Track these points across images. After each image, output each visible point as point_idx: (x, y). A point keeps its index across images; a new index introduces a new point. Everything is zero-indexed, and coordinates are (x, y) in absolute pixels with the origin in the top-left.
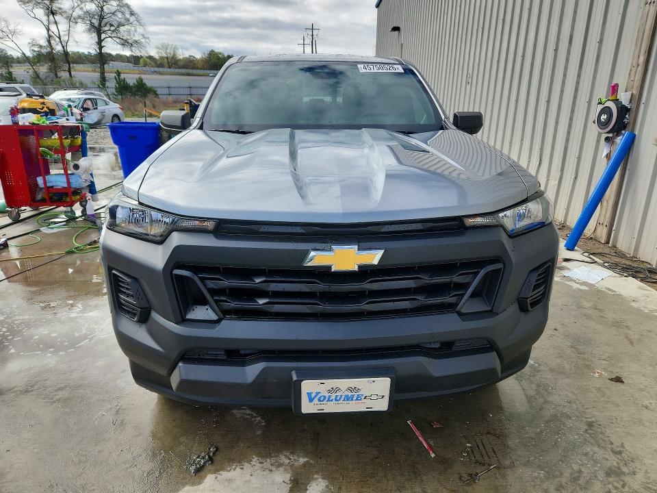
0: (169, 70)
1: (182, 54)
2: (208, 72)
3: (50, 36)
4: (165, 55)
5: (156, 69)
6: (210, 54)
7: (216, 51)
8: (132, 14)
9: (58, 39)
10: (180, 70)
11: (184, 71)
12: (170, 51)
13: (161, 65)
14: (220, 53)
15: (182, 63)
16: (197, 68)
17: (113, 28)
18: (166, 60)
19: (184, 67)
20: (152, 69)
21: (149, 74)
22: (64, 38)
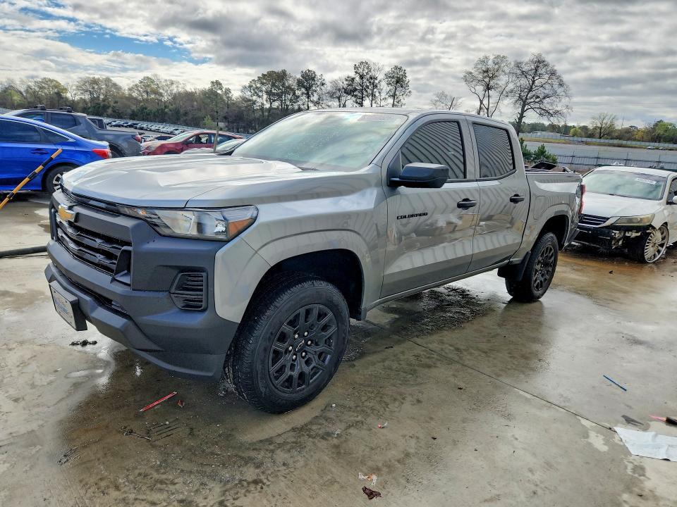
0: (598, 140)
1: (620, 125)
2: (647, 144)
3: (481, 108)
4: (599, 125)
5: (584, 139)
6: (656, 125)
7: (666, 121)
8: (561, 85)
9: (486, 110)
10: (611, 141)
11: (616, 142)
12: (607, 121)
13: (591, 136)
14: (671, 124)
15: (617, 134)
16: (635, 140)
17: (538, 100)
18: (599, 130)
19: (619, 138)
20: (580, 139)
21: (574, 144)
22: (491, 110)
